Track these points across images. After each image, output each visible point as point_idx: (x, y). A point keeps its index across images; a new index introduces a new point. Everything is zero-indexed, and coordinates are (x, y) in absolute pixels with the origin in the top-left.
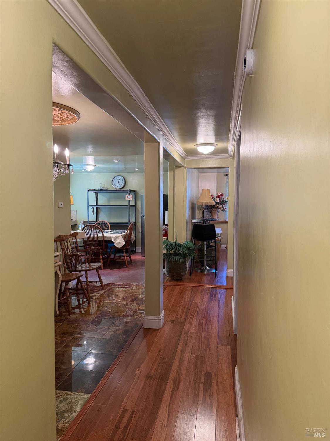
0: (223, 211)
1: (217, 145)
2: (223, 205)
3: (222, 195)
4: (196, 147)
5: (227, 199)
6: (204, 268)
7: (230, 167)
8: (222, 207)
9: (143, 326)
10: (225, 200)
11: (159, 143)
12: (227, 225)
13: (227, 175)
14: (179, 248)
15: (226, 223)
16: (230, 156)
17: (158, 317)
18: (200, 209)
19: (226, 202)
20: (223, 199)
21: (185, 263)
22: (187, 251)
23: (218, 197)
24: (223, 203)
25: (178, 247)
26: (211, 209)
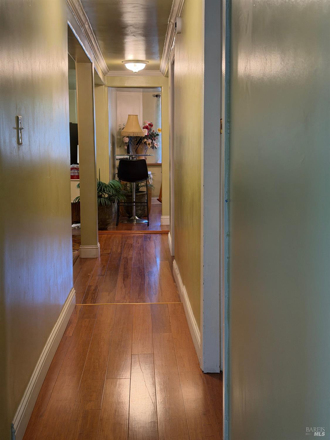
0: (153, 148)
1: (148, 62)
2: (152, 140)
3: (151, 125)
4: (124, 63)
5: (158, 131)
6: (132, 218)
7: (162, 87)
8: (151, 143)
9: (80, 257)
10: (155, 133)
11: (92, 63)
12: (161, 168)
13: (157, 96)
14: (104, 189)
15: (160, 165)
16: (162, 73)
17: (95, 246)
18: (120, 147)
19: (158, 135)
20: (152, 131)
21: (111, 206)
22: (114, 191)
23: (146, 127)
24: (153, 137)
25: (102, 187)
26: (137, 144)
